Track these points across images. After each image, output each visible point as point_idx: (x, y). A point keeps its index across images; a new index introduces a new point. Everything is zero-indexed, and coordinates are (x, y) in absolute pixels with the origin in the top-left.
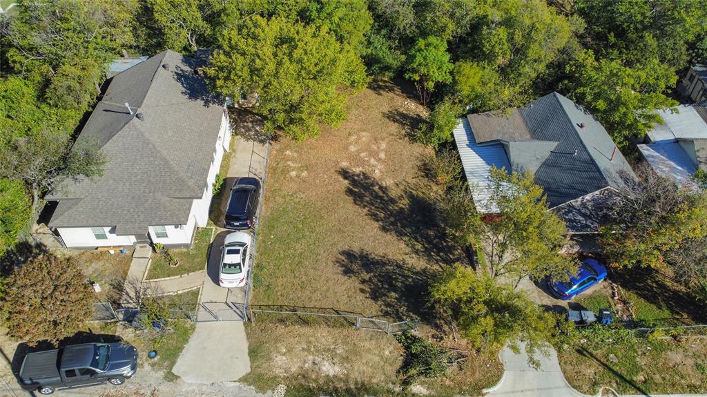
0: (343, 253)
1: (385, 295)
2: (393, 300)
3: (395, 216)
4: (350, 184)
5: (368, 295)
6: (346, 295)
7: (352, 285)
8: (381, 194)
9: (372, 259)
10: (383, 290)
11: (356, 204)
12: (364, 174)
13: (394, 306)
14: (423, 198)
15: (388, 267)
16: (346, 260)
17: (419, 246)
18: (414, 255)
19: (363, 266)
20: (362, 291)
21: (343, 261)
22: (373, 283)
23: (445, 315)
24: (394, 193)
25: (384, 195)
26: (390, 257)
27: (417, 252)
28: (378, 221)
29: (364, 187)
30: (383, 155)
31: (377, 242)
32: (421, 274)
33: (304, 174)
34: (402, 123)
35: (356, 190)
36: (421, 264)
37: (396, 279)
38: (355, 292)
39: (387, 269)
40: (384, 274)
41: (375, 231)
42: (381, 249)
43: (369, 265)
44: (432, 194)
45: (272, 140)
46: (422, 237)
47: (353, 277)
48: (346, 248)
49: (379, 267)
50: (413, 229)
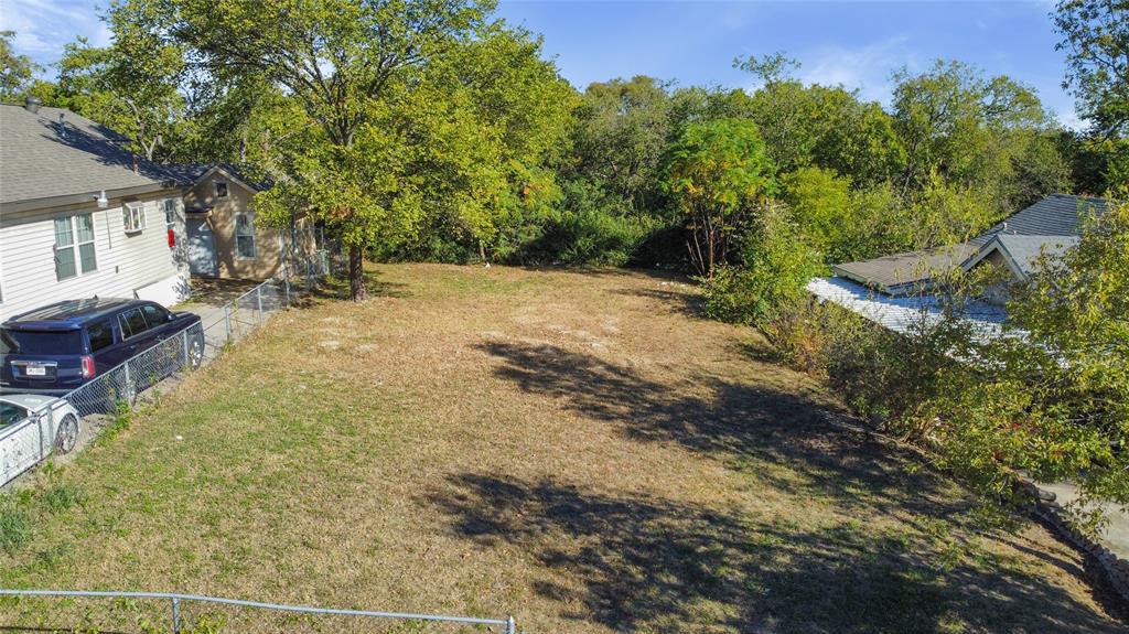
0: (467, 479)
1: (667, 609)
4: (508, 362)
7: (496, 571)
8: (613, 377)
9: (595, 498)
10: (654, 593)
14: (760, 388)
16: (477, 498)
17: (789, 475)
18: (773, 494)
19: (551, 514)
20: (544, 590)
21: (462, 498)
25: (626, 379)
26: (672, 495)
27: (783, 486)
29: (555, 367)
30: (614, 329)
31: (613, 462)
32: (828, 542)
33: (367, 347)
34: (660, 297)
35: (532, 371)
36: (817, 514)
37: (715, 558)
38: (512, 594)
39: (663, 526)
40: (652, 540)
41: (603, 438)
42: (629, 478)
43: (579, 512)
44: (786, 381)
45: (292, 305)
46: (789, 453)
47: (504, 547)
48: (482, 468)
49: (625, 520)
50: (748, 436)
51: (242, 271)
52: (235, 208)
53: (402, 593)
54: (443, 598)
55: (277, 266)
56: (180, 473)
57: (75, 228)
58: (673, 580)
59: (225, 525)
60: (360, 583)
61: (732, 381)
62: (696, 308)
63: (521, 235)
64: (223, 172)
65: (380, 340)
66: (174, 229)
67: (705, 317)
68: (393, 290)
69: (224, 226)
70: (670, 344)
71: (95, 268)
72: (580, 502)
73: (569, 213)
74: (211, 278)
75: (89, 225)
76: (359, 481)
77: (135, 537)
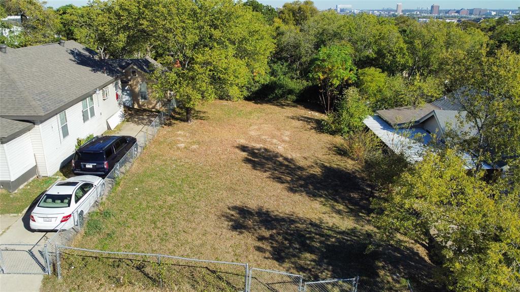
0: (234, 208)
1: (294, 256)
2: (309, 263)
3: (304, 180)
4: (248, 155)
5: (267, 254)
6: (233, 253)
7: (243, 242)
8: (286, 163)
9: (275, 216)
10: (291, 250)
11: (256, 170)
12: (266, 150)
13: (310, 270)
14: (338, 169)
15: (299, 225)
16: (237, 215)
17: (341, 207)
18: (334, 215)
19: (261, 222)
20: (259, 249)
21: (232, 215)
22: (277, 241)
23: (397, 285)
24: (302, 163)
25: (290, 164)
26: (301, 215)
27: (339, 212)
28: (283, 183)
29: (264, 157)
30: (287, 139)
31: (282, 201)
32: (348, 234)
33: (195, 147)
34: (307, 121)
35: (256, 160)
36: (346, 223)
37: (311, 239)
38: (247, 249)
39: (296, 227)
40: (292, 232)
41: (279, 191)
42: (286, 208)
43: (270, 221)
44: (348, 166)
45: (165, 125)
46: (343, 198)
47: (246, 233)
48: (238, 204)
49: (284, 225)
50: (330, 191)
51: (143, 105)
52: (140, 81)
53: (214, 249)
54: (227, 251)
55: (156, 104)
56: (141, 204)
57: (88, 102)
58: (297, 246)
59: (159, 224)
60: (202, 245)
61: (328, 165)
62: (320, 127)
63: (253, 88)
64: (135, 67)
65: (199, 143)
66: (118, 93)
67: (323, 132)
68: (202, 115)
69: (135, 88)
70: (308, 146)
71: (94, 115)
72: (270, 217)
73: (272, 78)
74: (131, 108)
75: (92, 99)
76: (198, 208)
77: (133, 228)
